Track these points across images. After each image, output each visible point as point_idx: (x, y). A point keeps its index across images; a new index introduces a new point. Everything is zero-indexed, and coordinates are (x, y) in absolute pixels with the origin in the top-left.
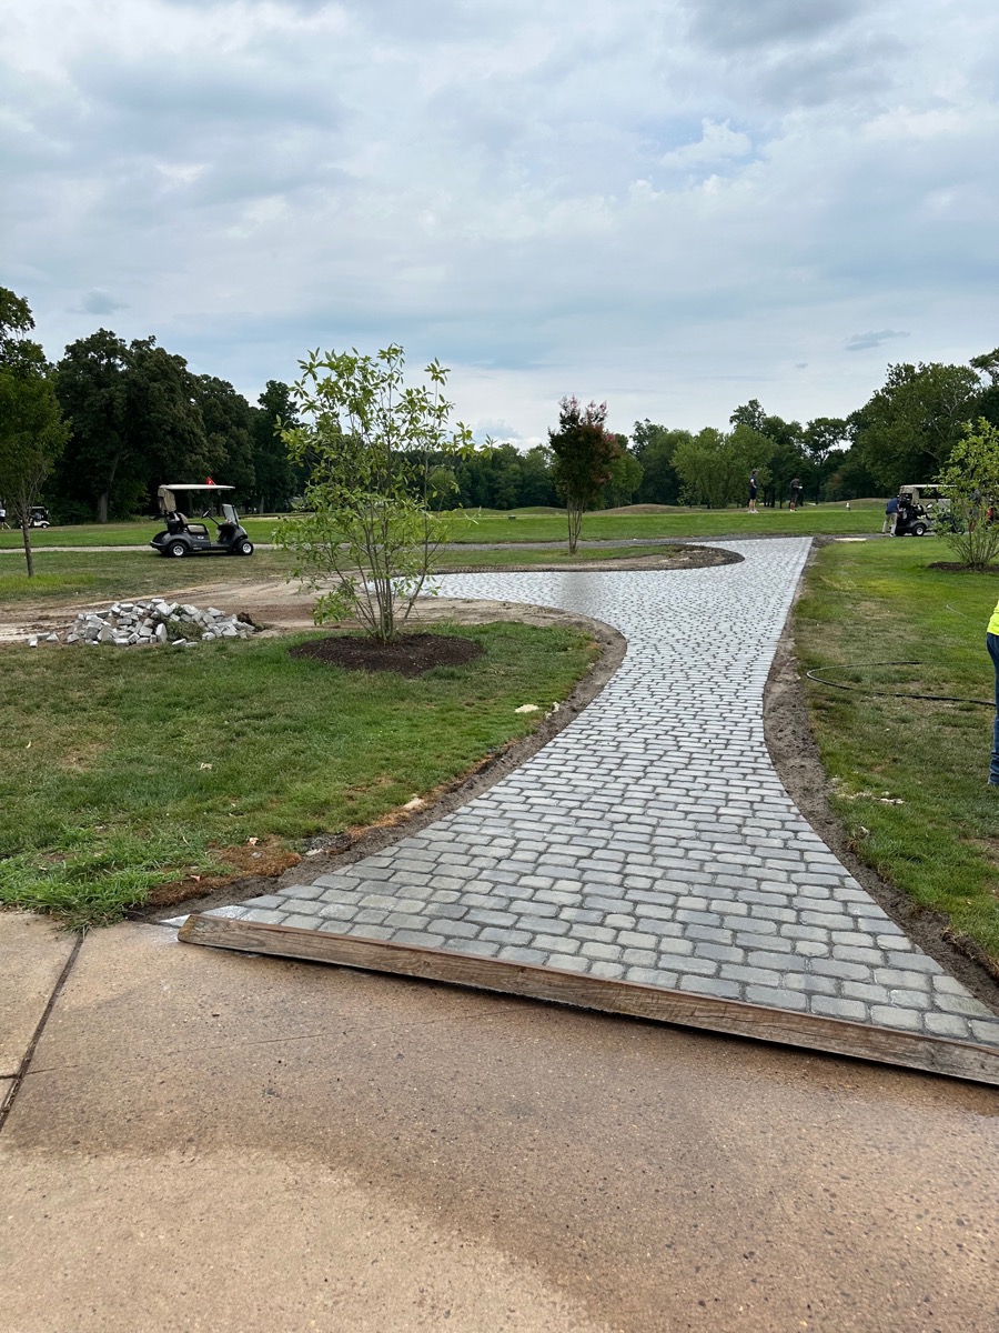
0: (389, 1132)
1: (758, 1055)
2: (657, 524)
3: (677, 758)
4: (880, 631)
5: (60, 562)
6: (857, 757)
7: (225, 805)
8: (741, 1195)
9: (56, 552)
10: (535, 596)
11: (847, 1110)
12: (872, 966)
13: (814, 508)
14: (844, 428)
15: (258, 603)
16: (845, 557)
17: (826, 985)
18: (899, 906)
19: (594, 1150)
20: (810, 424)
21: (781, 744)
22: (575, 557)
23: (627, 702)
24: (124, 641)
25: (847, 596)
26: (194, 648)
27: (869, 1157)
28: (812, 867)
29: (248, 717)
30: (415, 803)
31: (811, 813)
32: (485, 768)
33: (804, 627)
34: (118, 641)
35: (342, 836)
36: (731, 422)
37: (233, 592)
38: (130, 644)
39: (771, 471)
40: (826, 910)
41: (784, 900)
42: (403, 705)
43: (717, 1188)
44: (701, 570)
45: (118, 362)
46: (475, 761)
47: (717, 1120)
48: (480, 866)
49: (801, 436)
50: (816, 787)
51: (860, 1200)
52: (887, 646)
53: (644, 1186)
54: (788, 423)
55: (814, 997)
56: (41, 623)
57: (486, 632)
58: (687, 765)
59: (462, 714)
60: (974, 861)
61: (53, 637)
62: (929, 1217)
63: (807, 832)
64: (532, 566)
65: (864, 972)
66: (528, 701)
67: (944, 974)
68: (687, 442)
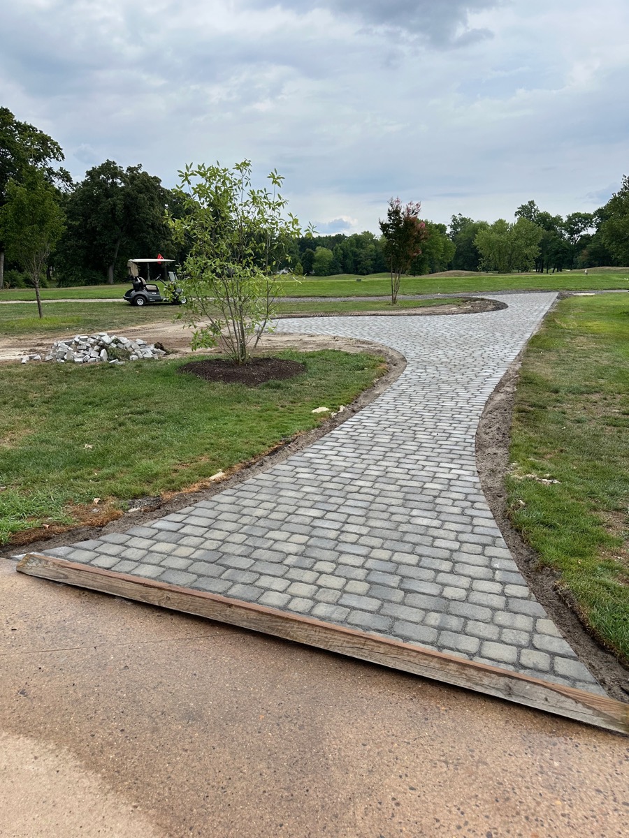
0: (90, 730)
1: (383, 679)
2: (455, 284)
3: (411, 447)
4: (582, 357)
5: (66, 308)
6: (536, 448)
7: (89, 474)
8: (326, 799)
9: (66, 302)
10: (357, 333)
11: (435, 729)
12: (494, 609)
13: (568, 273)
14: (591, 219)
15: (178, 336)
16: (576, 306)
17: (454, 623)
18: (530, 562)
19: (231, 753)
20: (569, 217)
21: (486, 437)
22: (395, 306)
23: (390, 406)
24: (81, 360)
25: (569, 333)
26: (122, 365)
27: (438, 770)
28: (477, 530)
29: (132, 413)
30: (219, 475)
31: (489, 489)
32: (276, 451)
33: (532, 354)
34: (76, 360)
35: (158, 498)
36: (516, 215)
37: (165, 329)
38: (84, 362)
39: (540, 248)
40: (475, 563)
41: (446, 554)
42: (239, 406)
43: (311, 792)
44: (476, 315)
45: (119, 181)
46: (269, 447)
47: (333, 732)
48: (244, 523)
49: (562, 225)
50: (499, 469)
51: (417, 810)
52: (585, 368)
53: (256, 786)
54: (554, 216)
55: (443, 632)
56: (37, 348)
57: (313, 357)
58: (415, 451)
59: (276, 413)
60: (595, 529)
61: (38, 357)
62: (467, 828)
63: (482, 503)
64: (365, 313)
65: (486, 614)
66: (323, 404)
67: (546, 618)
68: (485, 229)
